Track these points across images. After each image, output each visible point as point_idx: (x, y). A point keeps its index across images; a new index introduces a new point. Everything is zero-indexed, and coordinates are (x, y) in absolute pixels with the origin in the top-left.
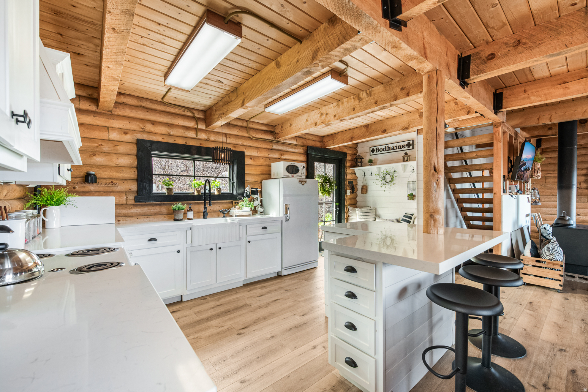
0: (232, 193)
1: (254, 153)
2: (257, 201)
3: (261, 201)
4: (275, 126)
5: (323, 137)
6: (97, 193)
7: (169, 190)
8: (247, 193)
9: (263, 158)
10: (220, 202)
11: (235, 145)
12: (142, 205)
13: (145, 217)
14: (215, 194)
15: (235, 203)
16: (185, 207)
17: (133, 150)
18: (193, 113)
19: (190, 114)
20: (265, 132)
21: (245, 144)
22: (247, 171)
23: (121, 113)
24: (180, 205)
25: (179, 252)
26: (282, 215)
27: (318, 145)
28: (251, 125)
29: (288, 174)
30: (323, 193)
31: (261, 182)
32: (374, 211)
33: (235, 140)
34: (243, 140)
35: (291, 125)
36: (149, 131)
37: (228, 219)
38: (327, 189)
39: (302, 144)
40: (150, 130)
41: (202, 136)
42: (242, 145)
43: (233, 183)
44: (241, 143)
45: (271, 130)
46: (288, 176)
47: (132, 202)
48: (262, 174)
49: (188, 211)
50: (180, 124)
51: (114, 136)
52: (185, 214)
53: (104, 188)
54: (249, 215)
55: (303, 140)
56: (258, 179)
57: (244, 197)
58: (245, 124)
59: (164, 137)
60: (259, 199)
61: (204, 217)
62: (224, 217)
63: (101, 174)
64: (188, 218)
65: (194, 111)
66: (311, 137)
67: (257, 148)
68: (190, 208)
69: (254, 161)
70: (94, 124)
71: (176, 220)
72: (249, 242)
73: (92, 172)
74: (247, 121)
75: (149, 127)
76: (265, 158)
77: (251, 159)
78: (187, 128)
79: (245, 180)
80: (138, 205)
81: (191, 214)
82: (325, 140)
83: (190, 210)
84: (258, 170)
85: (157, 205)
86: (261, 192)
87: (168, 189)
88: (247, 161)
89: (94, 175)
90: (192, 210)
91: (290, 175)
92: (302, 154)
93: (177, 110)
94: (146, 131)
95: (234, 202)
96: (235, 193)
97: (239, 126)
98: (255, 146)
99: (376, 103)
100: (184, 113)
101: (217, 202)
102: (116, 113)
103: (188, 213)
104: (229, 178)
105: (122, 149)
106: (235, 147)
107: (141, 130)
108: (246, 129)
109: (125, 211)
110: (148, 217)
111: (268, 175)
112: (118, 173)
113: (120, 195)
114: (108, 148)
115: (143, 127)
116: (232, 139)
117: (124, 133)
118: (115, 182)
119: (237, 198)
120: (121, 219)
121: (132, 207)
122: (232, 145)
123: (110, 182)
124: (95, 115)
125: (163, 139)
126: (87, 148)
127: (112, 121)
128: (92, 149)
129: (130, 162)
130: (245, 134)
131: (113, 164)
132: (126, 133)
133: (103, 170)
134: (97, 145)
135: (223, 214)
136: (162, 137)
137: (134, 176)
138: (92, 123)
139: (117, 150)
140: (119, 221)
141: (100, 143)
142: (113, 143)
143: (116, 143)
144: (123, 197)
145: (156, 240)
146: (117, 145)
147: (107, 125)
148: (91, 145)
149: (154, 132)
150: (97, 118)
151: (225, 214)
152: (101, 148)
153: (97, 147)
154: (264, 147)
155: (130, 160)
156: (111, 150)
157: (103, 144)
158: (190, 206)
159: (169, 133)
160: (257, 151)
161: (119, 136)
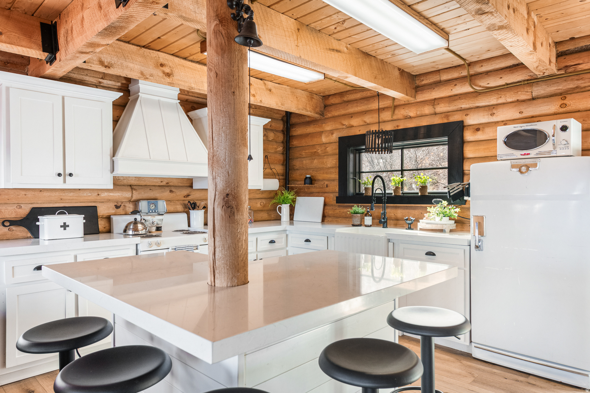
1: (483, 118)
7: (366, 189)
9: (507, 122)
10: (425, 207)
11: (447, 114)
12: (343, 207)
14: (419, 194)
16: (362, 210)
21: (466, 106)
22: (469, 152)
23: (330, 115)
29: (510, 151)
33: (447, 105)
34: (463, 101)
40: (350, 125)
41: (400, 114)
42: (461, 110)
44: (458, 107)
46: (512, 155)
47: (335, 202)
49: (366, 215)
51: (324, 139)
52: (362, 219)
53: (320, 190)
58: (464, 73)
59: (361, 128)
61: (384, 226)
62: (409, 229)
64: (365, 225)
67: (493, 106)
68: (368, 212)
71: (353, 225)
73: (308, 176)
77: (477, 130)
81: (368, 220)
88: (468, 136)
89: (310, 178)
90: (370, 215)
91: (518, 153)
94: (347, 126)
103: (366, 218)
105: (329, 150)
106: (447, 117)
107: (344, 127)
112: (327, 174)
113: (329, 196)
114: (322, 152)
115: (344, 124)
116: (443, 105)
117: (331, 134)
118: (326, 183)
119: (434, 201)
120: (330, 219)
121: (337, 208)
122: (443, 115)
123: (323, 183)
124: (314, 124)
125: (360, 131)
126: (311, 154)
127: (324, 125)
128: (314, 155)
129: (335, 163)
130: (466, 88)
131: (325, 166)
132: (332, 134)
133: (319, 172)
134: (316, 150)
135: (408, 225)
136: (359, 129)
137: (337, 177)
138: (314, 131)
139: (327, 152)
140: (328, 221)
141: (317, 148)
142: (325, 146)
143: (327, 145)
144: (330, 198)
145: (310, 241)
146: (327, 147)
147: (322, 130)
148: (313, 151)
149: (355, 126)
150: (316, 125)
151: (410, 225)
152: (318, 152)
153: (315, 152)
154: (510, 100)
155: (335, 161)
156: (324, 153)
157: (319, 149)
158: (368, 210)
159: (366, 123)
160: (491, 112)
161: (328, 138)
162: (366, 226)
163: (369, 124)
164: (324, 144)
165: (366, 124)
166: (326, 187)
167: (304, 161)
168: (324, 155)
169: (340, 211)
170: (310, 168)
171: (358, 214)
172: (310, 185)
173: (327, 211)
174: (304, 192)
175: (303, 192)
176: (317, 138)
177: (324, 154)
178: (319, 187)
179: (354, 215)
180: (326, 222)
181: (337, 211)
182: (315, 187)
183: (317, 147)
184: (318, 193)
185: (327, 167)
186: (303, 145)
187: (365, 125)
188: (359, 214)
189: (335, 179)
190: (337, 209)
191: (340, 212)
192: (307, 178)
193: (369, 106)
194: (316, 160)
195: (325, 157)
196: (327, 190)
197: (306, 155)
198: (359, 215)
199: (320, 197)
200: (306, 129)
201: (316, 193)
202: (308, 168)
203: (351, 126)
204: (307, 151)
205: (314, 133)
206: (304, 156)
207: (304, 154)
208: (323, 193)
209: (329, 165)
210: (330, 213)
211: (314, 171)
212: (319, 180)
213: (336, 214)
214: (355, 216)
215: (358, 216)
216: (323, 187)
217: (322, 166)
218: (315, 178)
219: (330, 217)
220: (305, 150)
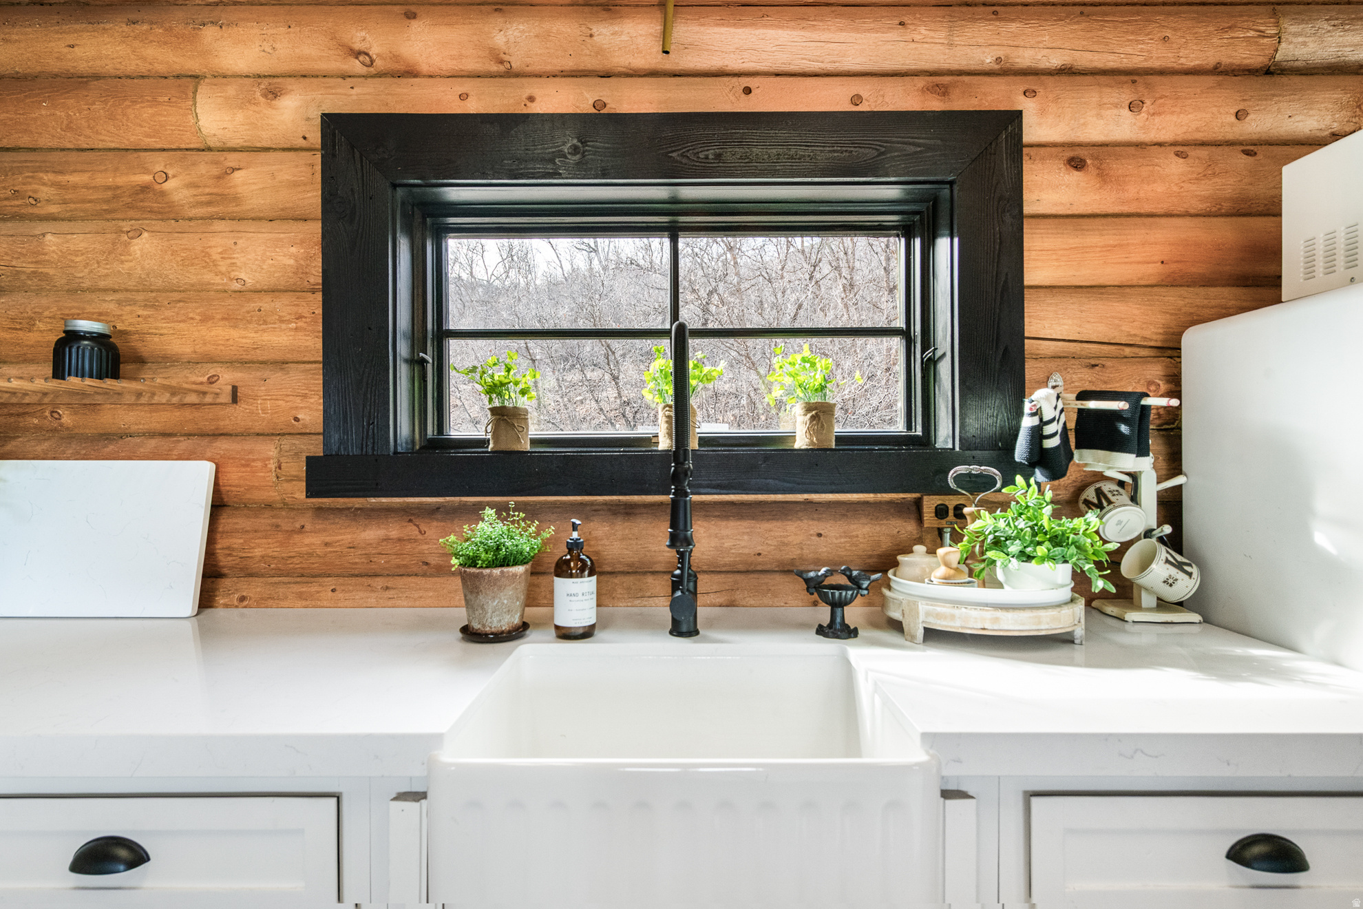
0: (926, 440)
1: (1101, 119)
2: (1134, 499)
3: (1171, 506)
6: (153, 443)
7: (505, 417)
8: (1037, 434)
9: (1181, 148)
10: (829, 504)
11: (940, 80)
12: (357, 515)
13: (379, 582)
14: (797, 446)
15: (941, 512)
17: (310, 186)
21: (1026, 57)
22: (1045, 262)
31: (1170, 351)
33: (941, 35)
36: (396, 66)
37: (868, 650)
40: (396, 58)
42: (1005, 71)
43: (930, 365)
44: (986, 58)
47: (298, 491)
48: (1172, 282)
49: (562, 569)
51: (218, 120)
52: (537, 596)
53: (177, 415)
54: (1061, 641)
57: (1010, 470)
59: (469, 85)
60: (1150, 489)
61: (684, 627)
62: (837, 630)
64: (557, 627)
67: (1131, 77)
68: (574, 547)
69: (1103, 177)
70: (143, 68)
73: (84, 325)
75: (392, 39)
76: (1203, 153)
77: (1076, 164)
78: (608, 10)
79: (1020, 336)
80: (321, 511)
81: (576, 598)
83: (577, 560)
84: (1142, 253)
85: (432, 511)
86: (1171, 426)
87: (494, 413)
88: (1044, 190)
89: (100, 339)
90: (590, 568)
94: (379, 63)
95: (930, 503)
96: (945, 436)
98: (1111, 61)
101: (808, 503)
103: (563, 586)
104: (906, 334)
106: (943, 91)
107: (356, 66)
109: (268, 545)
110: (391, 582)
111: (1254, 275)
112: (235, 327)
113: (251, 452)
114: (193, 191)
115: (358, 46)
116: (923, 30)
117: (265, 96)
118: (227, 377)
119: (958, 479)
120: (253, 588)
121: (306, 521)
122: (921, 82)
123: (205, 379)
124: (133, 16)
125: (463, 97)
126: (107, 201)
127: (209, 33)
128: (130, 206)
129: (292, 262)
131: (218, 280)
132: (273, 94)
133: (168, 313)
134: (147, 178)
135: (829, 608)
136: (461, 90)
137: (312, 342)
138: (132, 66)
139: (236, 199)
140: (242, 599)
141: (158, 168)
142: (217, 163)
143: (232, 159)
144: (259, 464)
145: (137, 857)
146: (234, 170)
147: (192, 65)
148: (121, 180)
149: (424, 68)
150: (145, 27)
151: (839, 611)
152: (163, 194)
153: (145, 188)
154: (1192, 59)
155: (293, 250)
156: (209, 203)
157: (170, 173)
158: (575, 535)
159: (502, 62)
160: (1126, 95)
161: (240, 116)
162: (566, 635)
163: (518, 75)
164: (210, 149)
165: (502, 68)
166: (226, 398)
167: (49, 237)
168: (211, 218)
169: (328, 539)
170: (102, 284)
171: (516, 564)
172: (109, 383)
173: (237, 542)
174: (55, 430)
175: (38, 428)
176: (154, 102)
177: (211, 209)
178: (175, 400)
179: (488, 571)
180: (226, 606)
181: (307, 541)
182: (144, 400)
183: (159, 163)
184: (165, 435)
185: (236, 286)
186: (44, 142)
187: (492, 76)
188: (523, 563)
189: (289, 357)
190: (308, 527)
191: (326, 544)
192: (72, 337)
194: (145, 235)
195: (219, 226)
196: (237, 417)
197: (65, 202)
198: (520, 569)
199: (180, 458)
200: (70, 39)
201: (152, 434)
202: (87, 284)
203: (401, 67)
204: (74, 179)
205: (129, 77)
206: (53, 209)
207: (45, 192)
208: (202, 435)
209: (249, 277)
210: (258, 552)
211: (133, 302)
212: (168, 361)
213: (300, 555)
214: (494, 581)
215: (515, 575)
216: (208, 399)
217: (193, 279)
218: (139, 345)
219: (251, 575)
220: (61, 172)
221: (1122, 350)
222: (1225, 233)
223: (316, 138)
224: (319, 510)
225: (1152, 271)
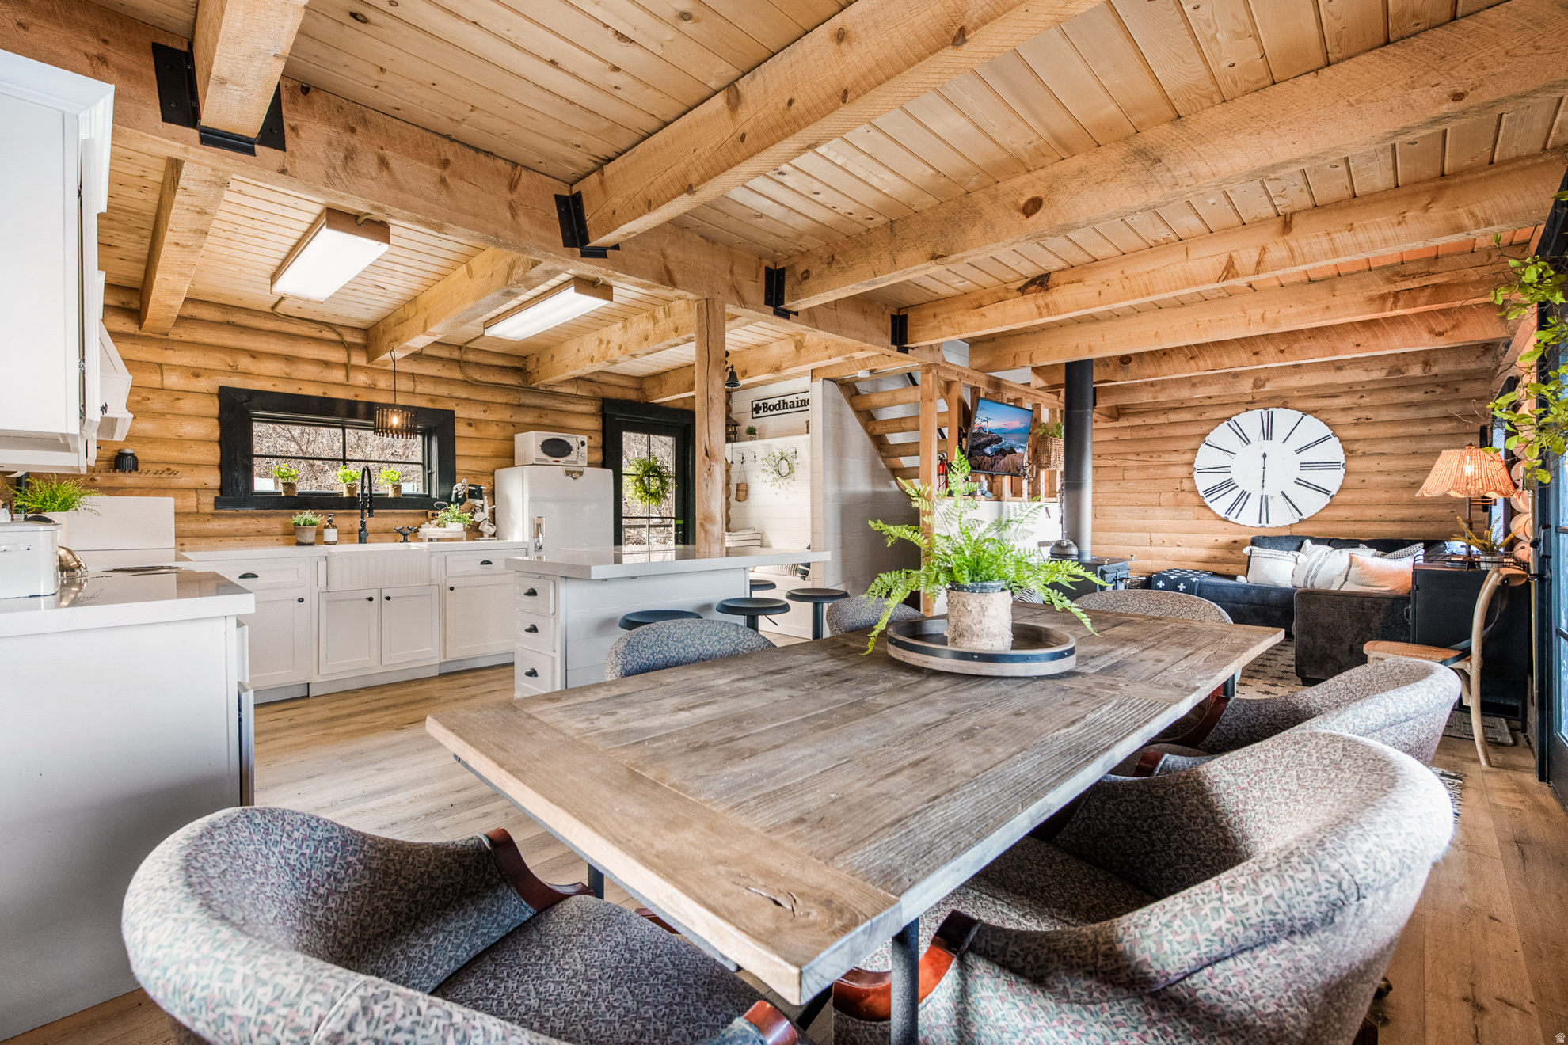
0: (429, 496)
1: (476, 413)
2: (482, 511)
3: (493, 513)
4: (526, 357)
5: (642, 379)
6: (138, 491)
7: (289, 486)
8: (457, 494)
9: (497, 423)
10: (398, 513)
11: (432, 398)
12: (229, 516)
13: (237, 538)
14: (391, 497)
15: (433, 515)
16: (318, 520)
17: (213, 407)
18: (340, 335)
19: (333, 336)
20: (503, 369)
21: (456, 394)
22: (460, 449)
23: (187, 336)
24: (308, 515)
25: (301, 600)
26: (527, 539)
27: (632, 395)
28: (471, 357)
29: (545, 457)
30: (642, 498)
31: (493, 474)
32: (759, 537)
33: (432, 386)
34: (453, 387)
35: (553, 357)
36: (245, 371)
37: (413, 545)
38: (653, 489)
39: (590, 395)
40: (246, 369)
41: (361, 379)
42: (450, 397)
43: (430, 475)
44: (446, 393)
45: (517, 365)
46: (546, 460)
47: (210, 509)
48: (495, 457)
49: (326, 527)
50: (311, 356)
51: (173, 380)
52: (320, 534)
53: (153, 481)
54: (459, 539)
55: (594, 387)
56: (486, 465)
57: (450, 502)
58: (456, 354)
59: (275, 382)
60: (487, 508)
61: (361, 540)
62: (405, 541)
63: (144, 453)
64: (325, 542)
65: (340, 330)
66: (613, 380)
67: (484, 403)
68: (330, 521)
69: (477, 429)
70: (133, 358)
71: (299, 544)
72: (452, 589)
73: (128, 451)
74: (460, 348)
75: (245, 363)
76: (500, 425)
77: (470, 425)
78: (327, 364)
79: (455, 468)
80: (222, 515)
81: (331, 534)
82: (647, 384)
83: (331, 525)
84: (488, 449)
85: (261, 515)
86: (492, 494)
87: (284, 484)
88: (461, 430)
89: (132, 455)
90: (334, 527)
91: (551, 459)
92: (593, 414)
93: (304, 329)
94: (240, 370)
95: (430, 513)
96: (435, 494)
97: (441, 358)
98: (480, 399)
99: (676, 330)
100: (318, 335)
102: (177, 338)
103: (326, 531)
104: (423, 464)
105: (188, 405)
106: (433, 401)
107: (229, 369)
108: (459, 363)
109: (195, 526)
110: (243, 538)
111: (509, 458)
112: (179, 452)
113: (185, 495)
114: (161, 405)
115: (231, 364)
116: (426, 384)
117: (193, 375)
118: (174, 469)
119: (437, 505)
121: (210, 518)
122: (427, 398)
123: (163, 470)
125: (273, 386)
127: (166, 351)
129: (204, 432)
130: (456, 374)
131: (172, 436)
132: (197, 375)
133: (152, 447)
134: (139, 398)
135: (402, 537)
136: (273, 383)
137: (214, 459)
139: (180, 409)
140: (182, 545)
141: (145, 395)
142: (173, 396)
143: (179, 395)
144: (190, 499)
145: (255, 577)
146: (180, 399)
147: (156, 360)
149: (258, 374)
151: (405, 537)
152: (146, 404)
153: (138, 402)
154: (500, 400)
155: (205, 428)
156: (169, 410)
157: (150, 397)
158: (330, 518)
159: (291, 376)
160: (483, 408)
161: (182, 381)
162: (327, 544)
164: (170, 390)
168: (169, 414)
173: (181, 525)
176: (142, 373)
181: (211, 525)
183: (144, 393)
185: (181, 438)
188: (317, 525)
189: (204, 463)
190: (216, 520)
192: (122, 455)
193: (296, 350)
195: (173, 417)
196: (177, 483)
198: (314, 527)
199: (159, 497)
201: (137, 488)
203: (248, 371)
208: (172, 489)
209: (187, 436)
210: (190, 529)
212: (149, 463)
215: (311, 529)
217: (159, 434)
221: (483, 473)
222: (507, 445)
223: (216, 391)
224: (213, 515)
225: (489, 453)
